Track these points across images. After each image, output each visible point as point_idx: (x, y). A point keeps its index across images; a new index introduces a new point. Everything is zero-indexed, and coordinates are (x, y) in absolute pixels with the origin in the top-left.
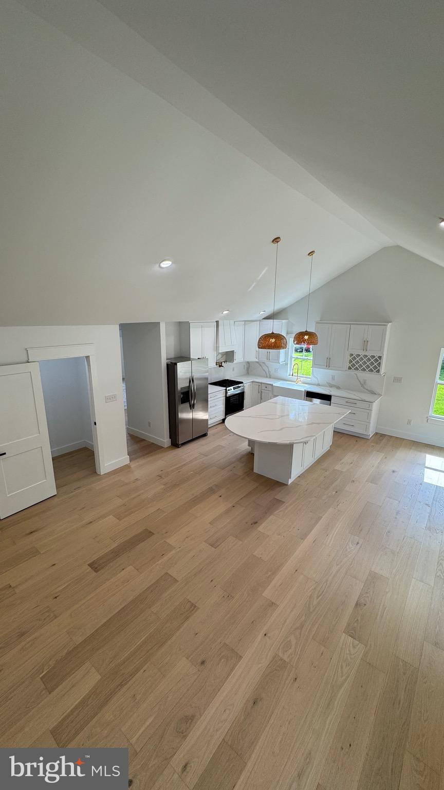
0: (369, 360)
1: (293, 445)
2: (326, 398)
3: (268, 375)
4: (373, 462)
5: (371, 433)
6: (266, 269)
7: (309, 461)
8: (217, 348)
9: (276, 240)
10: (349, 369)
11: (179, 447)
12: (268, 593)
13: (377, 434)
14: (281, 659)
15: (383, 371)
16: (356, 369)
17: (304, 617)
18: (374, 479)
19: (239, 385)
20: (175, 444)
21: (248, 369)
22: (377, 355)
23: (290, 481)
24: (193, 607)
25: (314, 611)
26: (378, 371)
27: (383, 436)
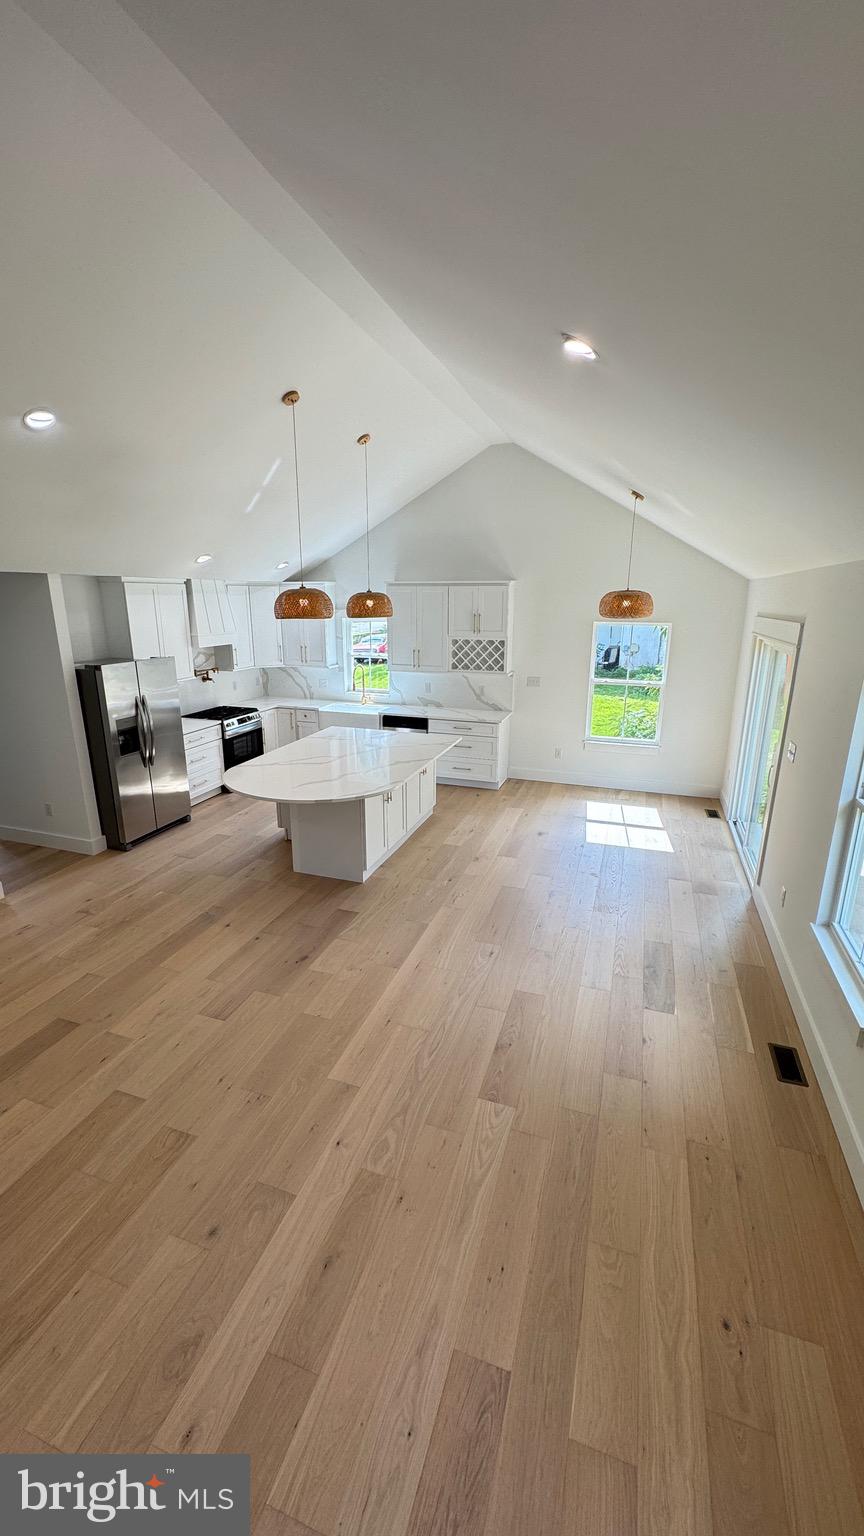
0: (485, 649)
1: (363, 800)
2: (420, 724)
3: (307, 693)
4: (504, 825)
5: (500, 778)
6: (278, 462)
7: (397, 836)
8: (193, 640)
9: (290, 397)
10: (453, 668)
11: (126, 851)
12: (338, 1072)
13: (509, 780)
14: (372, 1174)
15: (508, 668)
16: (466, 667)
17: (408, 1093)
18: (510, 851)
19: (250, 715)
20: (116, 844)
21: (265, 686)
22: (497, 639)
23: (366, 876)
24: (184, 1138)
25: (424, 1080)
26: (502, 668)
27: (520, 782)
